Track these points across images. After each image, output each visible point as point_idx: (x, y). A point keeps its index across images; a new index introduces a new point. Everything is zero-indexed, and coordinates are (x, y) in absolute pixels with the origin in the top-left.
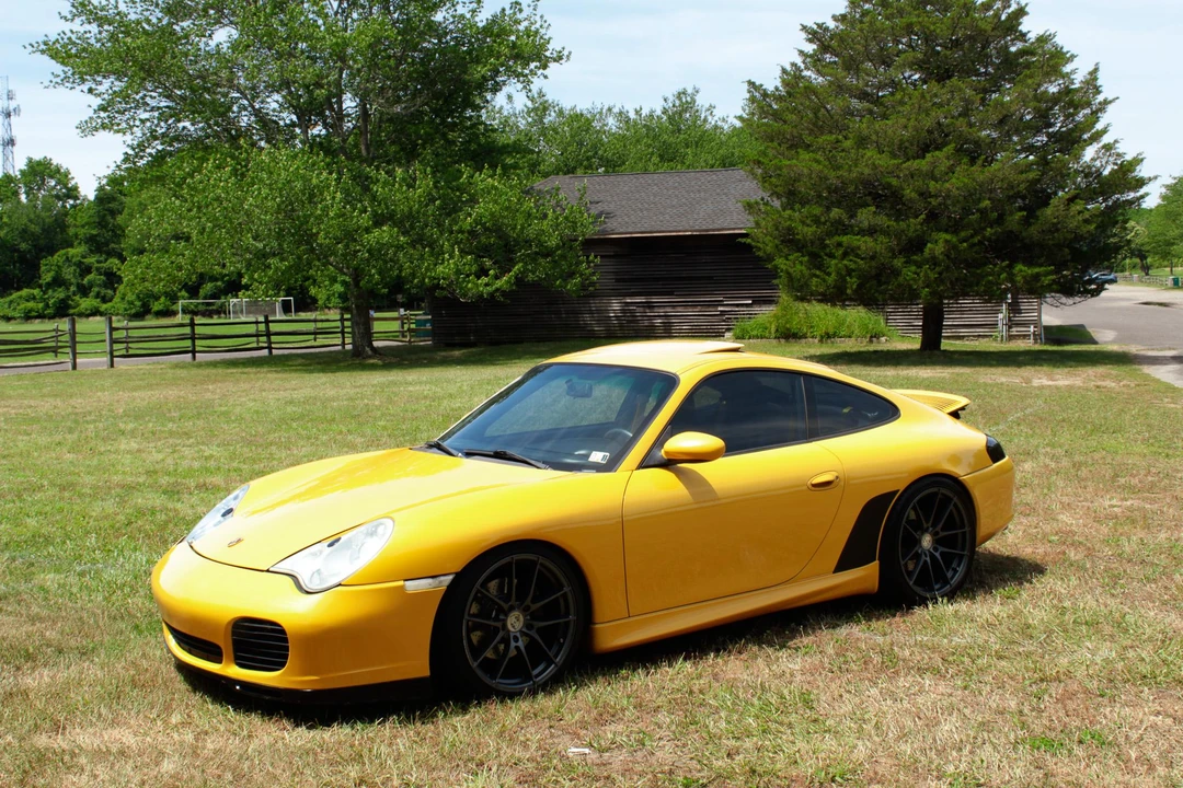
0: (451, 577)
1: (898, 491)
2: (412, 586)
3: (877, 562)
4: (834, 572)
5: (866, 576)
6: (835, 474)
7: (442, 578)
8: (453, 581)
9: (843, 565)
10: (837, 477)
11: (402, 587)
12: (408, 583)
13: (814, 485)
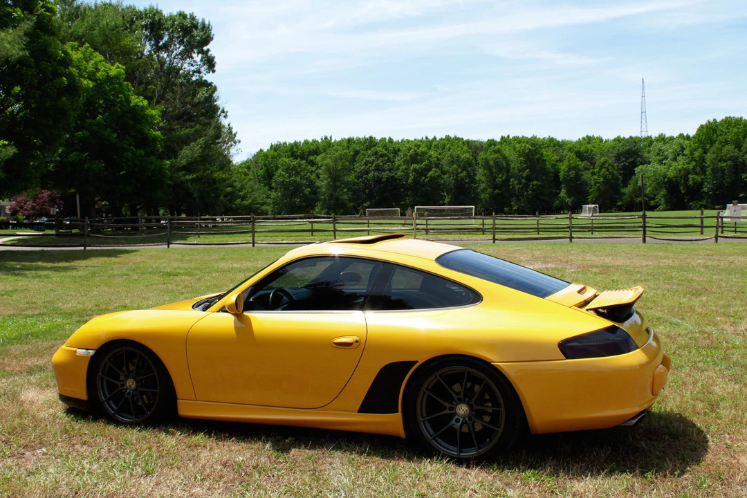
0: (92, 352)
1: (417, 362)
2: (81, 352)
3: (399, 414)
4: (359, 411)
5: (392, 422)
6: (356, 338)
7: (90, 351)
8: (95, 354)
9: (364, 408)
10: (357, 342)
11: (76, 351)
12: (78, 350)
13: (336, 344)
